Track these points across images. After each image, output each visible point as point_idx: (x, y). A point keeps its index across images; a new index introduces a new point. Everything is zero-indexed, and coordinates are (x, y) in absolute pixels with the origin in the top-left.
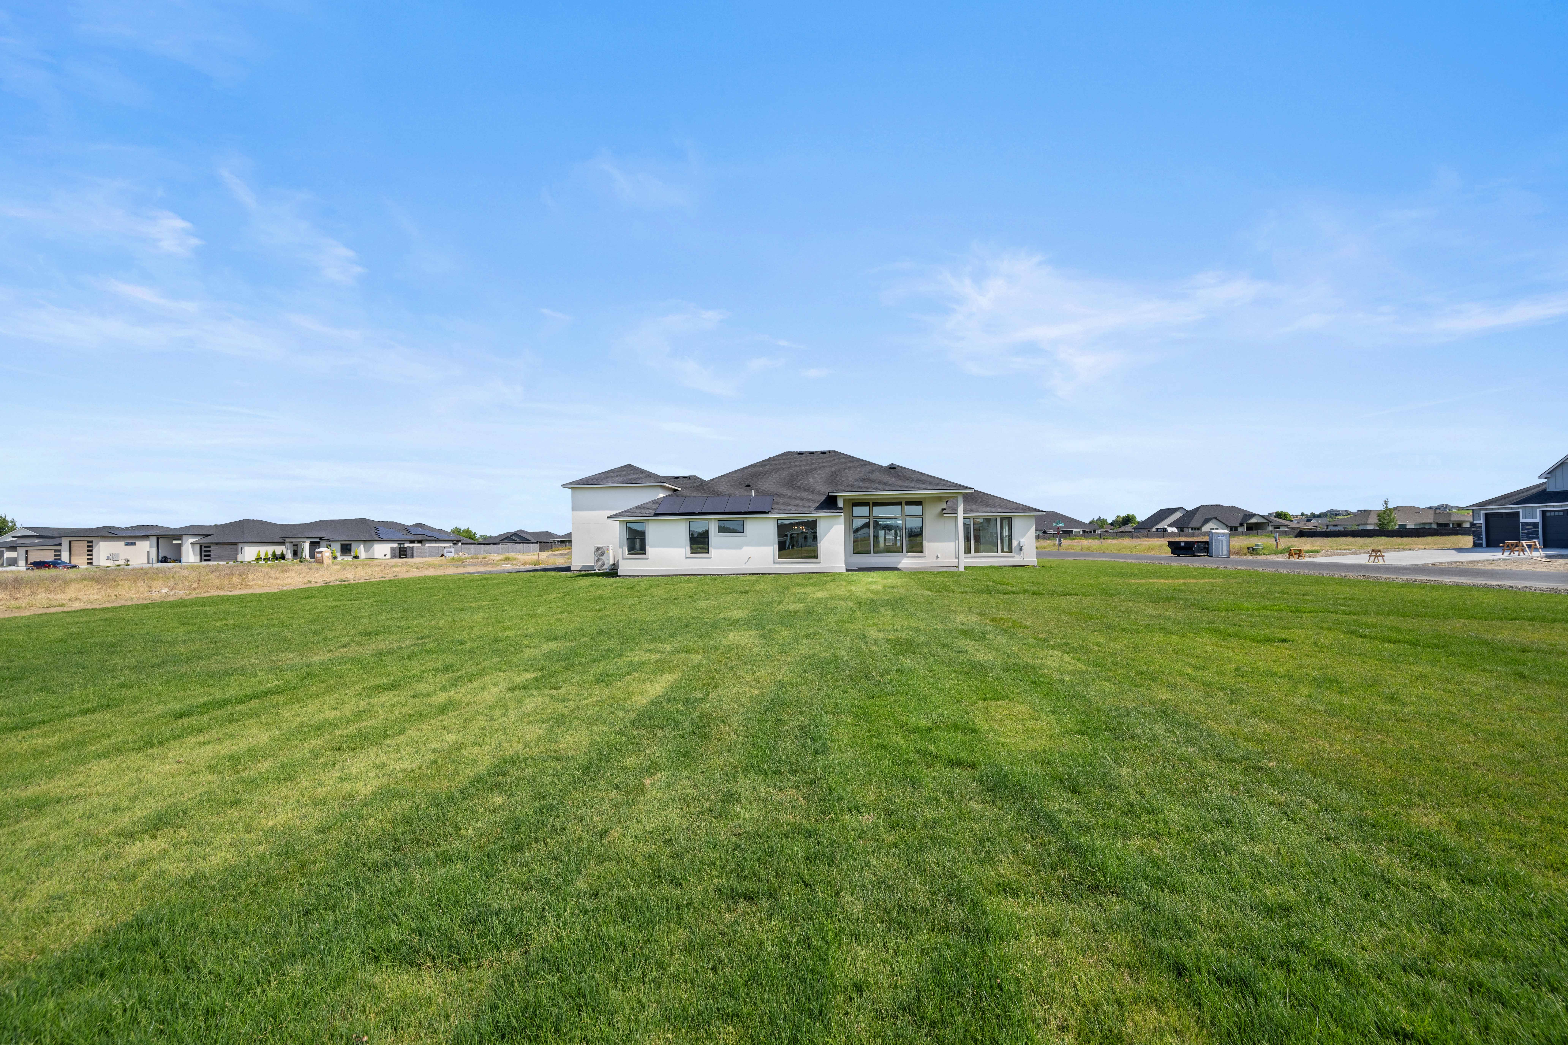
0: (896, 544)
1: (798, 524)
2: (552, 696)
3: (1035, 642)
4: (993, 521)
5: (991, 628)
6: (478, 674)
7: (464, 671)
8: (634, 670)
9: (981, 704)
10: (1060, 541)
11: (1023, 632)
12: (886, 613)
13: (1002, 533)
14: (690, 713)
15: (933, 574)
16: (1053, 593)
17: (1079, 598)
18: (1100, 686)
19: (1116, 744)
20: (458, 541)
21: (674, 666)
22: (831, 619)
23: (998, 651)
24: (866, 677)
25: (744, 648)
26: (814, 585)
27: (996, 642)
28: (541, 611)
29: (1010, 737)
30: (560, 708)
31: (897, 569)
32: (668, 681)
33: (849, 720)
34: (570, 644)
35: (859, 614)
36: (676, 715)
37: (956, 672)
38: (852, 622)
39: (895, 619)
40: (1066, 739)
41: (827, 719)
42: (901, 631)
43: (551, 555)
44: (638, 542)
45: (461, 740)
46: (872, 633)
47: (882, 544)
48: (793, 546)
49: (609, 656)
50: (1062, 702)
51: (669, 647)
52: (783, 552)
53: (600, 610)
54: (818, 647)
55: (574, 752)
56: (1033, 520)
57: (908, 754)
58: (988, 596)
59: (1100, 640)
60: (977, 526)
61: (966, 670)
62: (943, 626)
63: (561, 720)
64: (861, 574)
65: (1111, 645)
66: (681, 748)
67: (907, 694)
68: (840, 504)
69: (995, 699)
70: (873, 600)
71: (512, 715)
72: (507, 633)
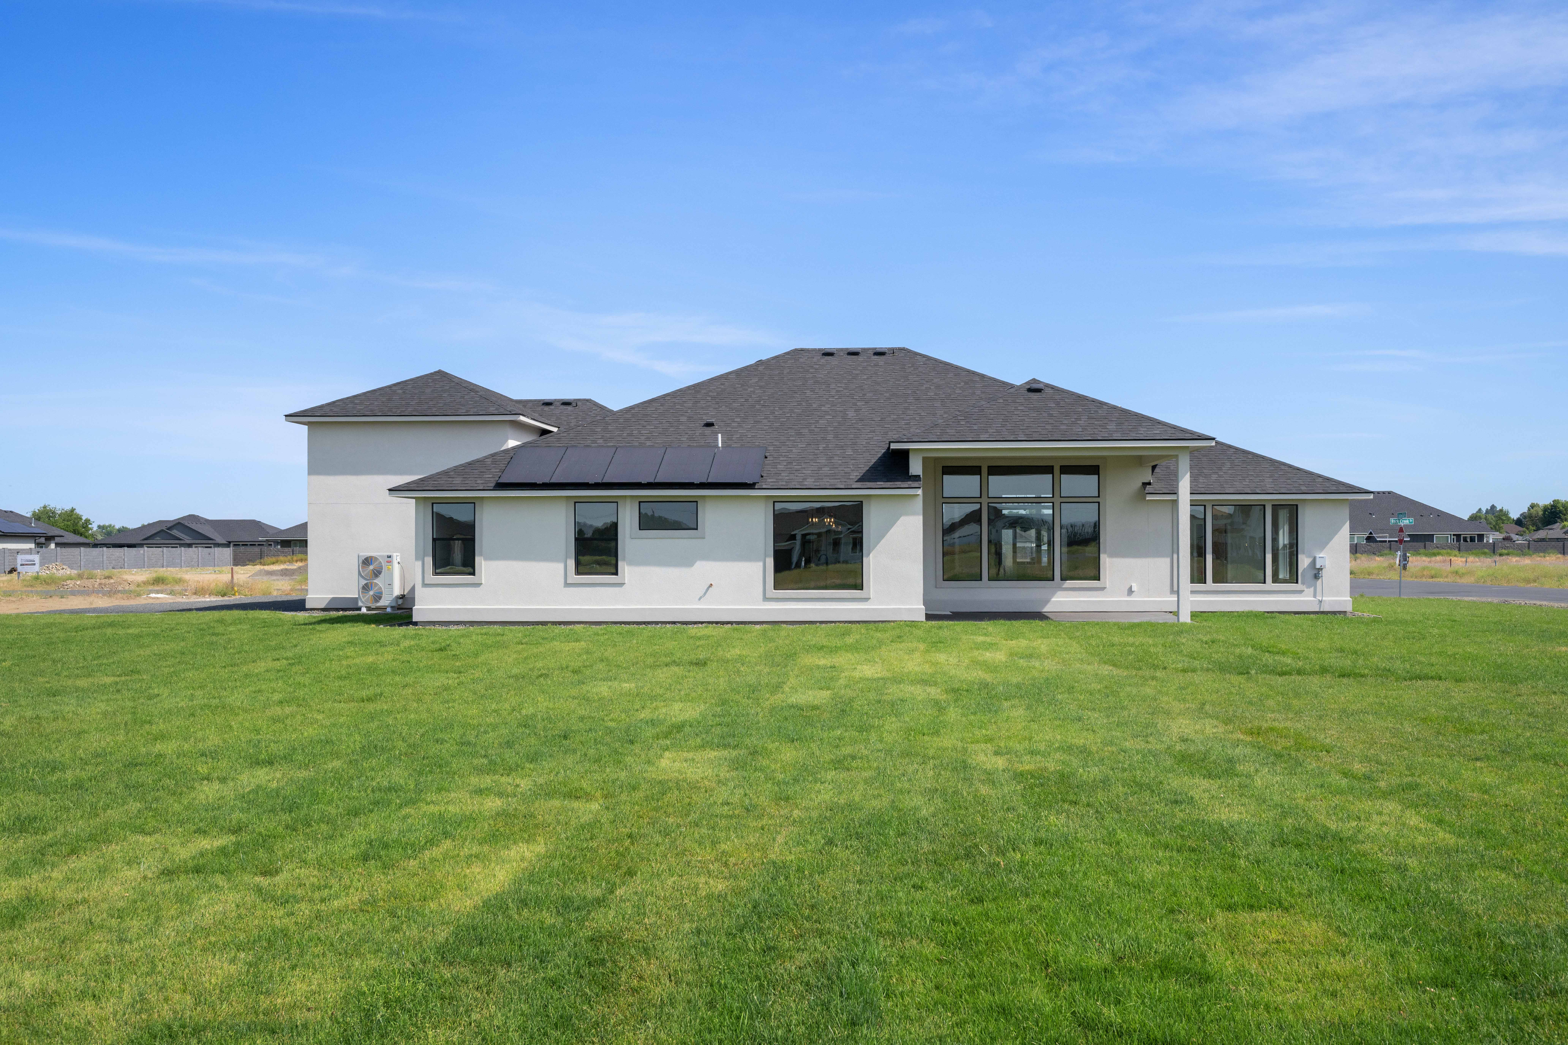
0: (1039, 561)
1: (821, 512)
2: (259, 890)
3: (1344, 782)
4: (1256, 513)
5: (1248, 751)
6: (92, 838)
7: (60, 831)
8: (446, 835)
9: (1221, 918)
10: (1405, 558)
11: (1319, 759)
12: (1015, 713)
13: (1275, 540)
14: (571, 932)
15: (1121, 627)
16: (1385, 674)
17: (1442, 685)
18: (1485, 879)
19: (1517, 1008)
20: (49, 539)
21: (536, 826)
22: (892, 724)
23: (1262, 800)
24: (968, 856)
25: (694, 787)
26: (853, 648)
27: (1258, 782)
28: (236, 699)
29: (1285, 992)
30: (278, 917)
31: (1040, 616)
32: (523, 859)
33: (926, 951)
34: (303, 774)
35: (953, 714)
36: (540, 936)
37: (1166, 847)
38: (937, 733)
39: (1035, 726)
40: (1407, 997)
41: (879, 949)
42: (1045, 755)
43: (260, 573)
44: (457, 546)
45: (53, 986)
46: (982, 757)
47: (1008, 561)
48: (808, 562)
49: (389, 803)
50: (1401, 916)
51: (525, 784)
52: (786, 574)
53: (369, 699)
54: (861, 787)
55: (310, 1015)
56: (1345, 512)
57: (1057, 1025)
58: (1241, 679)
59: (1489, 778)
60: (1222, 522)
61: (1189, 843)
62: (1140, 744)
63: (280, 943)
64: (959, 626)
65: (1513, 789)
66: (551, 1010)
67: (1057, 894)
68: (916, 467)
69: (1251, 907)
70: (984, 685)
71: (169, 931)
72: (159, 747)
